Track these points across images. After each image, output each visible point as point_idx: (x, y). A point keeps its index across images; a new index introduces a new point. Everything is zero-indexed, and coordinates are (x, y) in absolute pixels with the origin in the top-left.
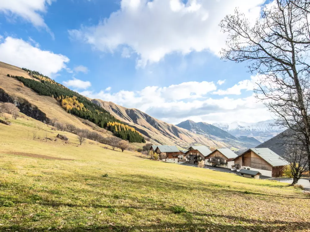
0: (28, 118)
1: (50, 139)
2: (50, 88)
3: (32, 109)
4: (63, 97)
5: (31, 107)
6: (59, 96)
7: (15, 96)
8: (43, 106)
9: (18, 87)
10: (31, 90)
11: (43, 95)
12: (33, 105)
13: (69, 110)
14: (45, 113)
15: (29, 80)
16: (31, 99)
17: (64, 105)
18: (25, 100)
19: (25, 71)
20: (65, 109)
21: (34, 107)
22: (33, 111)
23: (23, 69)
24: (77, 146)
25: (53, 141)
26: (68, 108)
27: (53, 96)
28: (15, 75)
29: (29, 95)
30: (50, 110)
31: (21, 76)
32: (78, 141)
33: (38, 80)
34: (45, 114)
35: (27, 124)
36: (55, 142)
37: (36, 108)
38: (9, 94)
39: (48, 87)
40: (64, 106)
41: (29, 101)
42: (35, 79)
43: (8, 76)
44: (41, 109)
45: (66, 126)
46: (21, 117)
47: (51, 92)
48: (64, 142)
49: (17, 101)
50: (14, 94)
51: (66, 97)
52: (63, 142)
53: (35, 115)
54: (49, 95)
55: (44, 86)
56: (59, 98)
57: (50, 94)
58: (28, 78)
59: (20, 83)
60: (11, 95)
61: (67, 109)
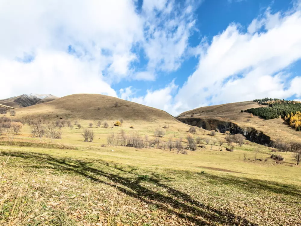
0: (252, 144)
1: (260, 160)
2: (278, 110)
3: (258, 135)
4: (292, 114)
5: (257, 133)
6: (287, 115)
7: (245, 127)
8: (268, 130)
9: (248, 119)
10: (259, 118)
11: (270, 119)
12: (259, 131)
13: (298, 127)
14: (270, 136)
15: (258, 109)
16: (257, 126)
17: (293, 122)
18: (252, 128)
19: (256, 102)
20: (293, 127)
21: (260, 133)
22: (258, 137)
23: (254, 101)
24: (291, 166)
25: (263, 162)
26: (297, 125)
27: (280, 117)
28: (246, 109)
29: (256, 122)
30: (276, 132)
31: (251, 108)
32: (294, 160)
33: (266, 106)
34: (269, 138)
35: (248, 149)
36: (265, 162)
37: (262, 133)
38: (240, 127)
39: (276, 109)
40: (293, 124)
41: (255, 128)
42: (264, 106)
43: (242, 111)
44: (266, 134)
45: (291, 145)
46: (246, 144)
47: (278, 114)
48: (276, 162)
49: (246, 131)
50: (244, 126)
51: (296, 113)
52: (274, 162)
53: (260, 140)
54: (276, 117)
55: (271, 110)
56: (287, 117)
57: (277, 115)
58: (257, 107)
59: (250, 114)
60: (242, 127)
61: (296, 127)
